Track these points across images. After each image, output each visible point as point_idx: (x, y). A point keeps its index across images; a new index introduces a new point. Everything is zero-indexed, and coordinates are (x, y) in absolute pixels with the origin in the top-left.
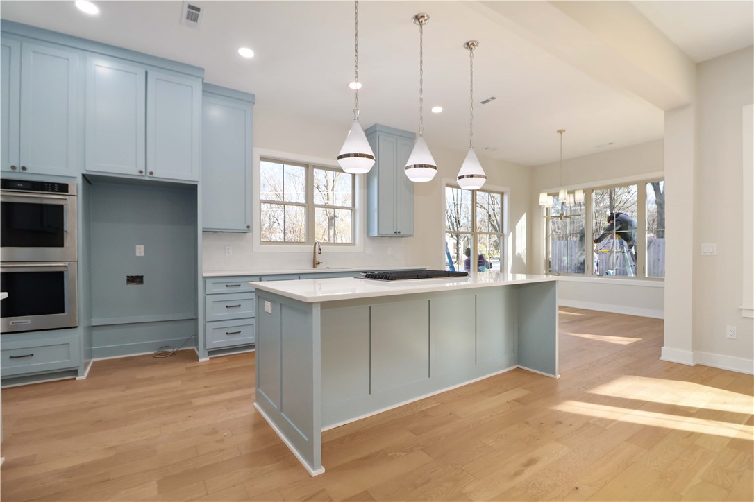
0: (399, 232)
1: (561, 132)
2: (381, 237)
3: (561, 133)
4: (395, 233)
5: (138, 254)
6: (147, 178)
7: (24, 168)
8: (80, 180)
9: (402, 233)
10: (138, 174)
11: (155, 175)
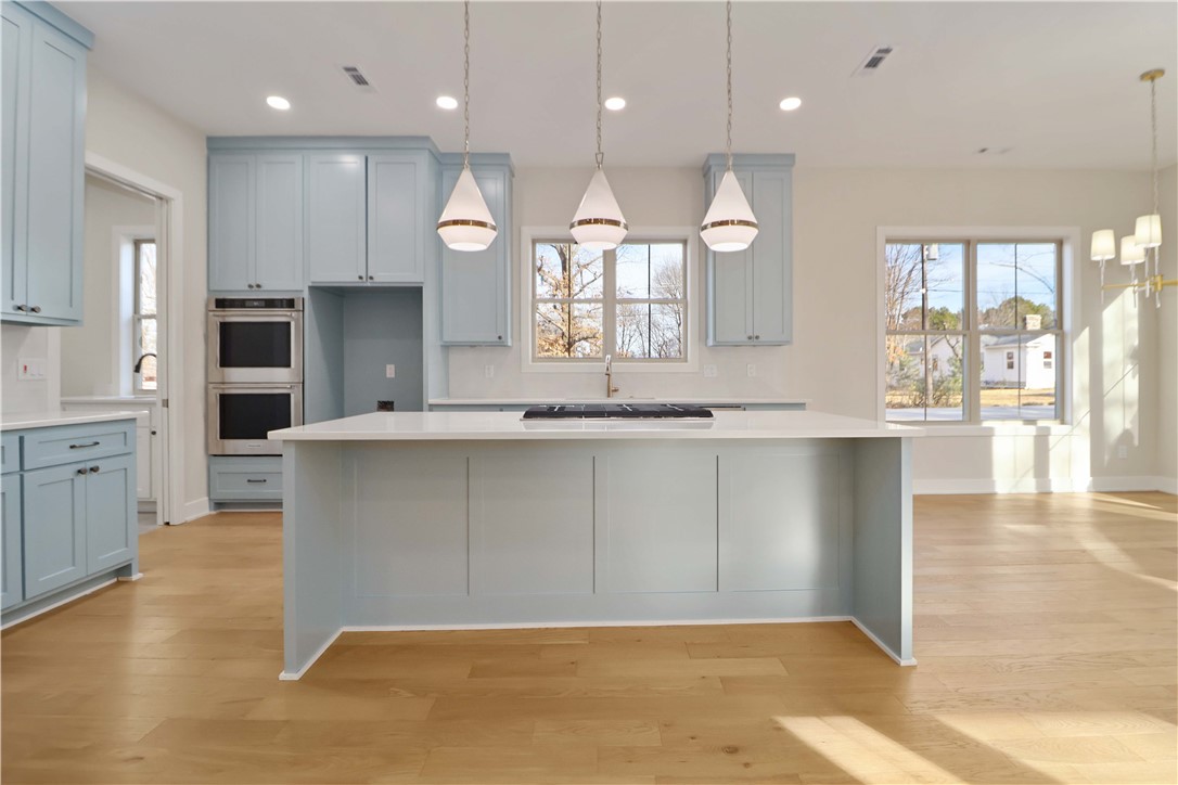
0: (757, 337)
1: (1151, 76)
2: (718, 345)
3: (1153, 79)
4: (750, 338)
5: (388, 376)
6: (369, 285)
7: (258, 286)
8: (306, 295)
9: (762, 339)
10: (358, 280)
11: (376, 280)
